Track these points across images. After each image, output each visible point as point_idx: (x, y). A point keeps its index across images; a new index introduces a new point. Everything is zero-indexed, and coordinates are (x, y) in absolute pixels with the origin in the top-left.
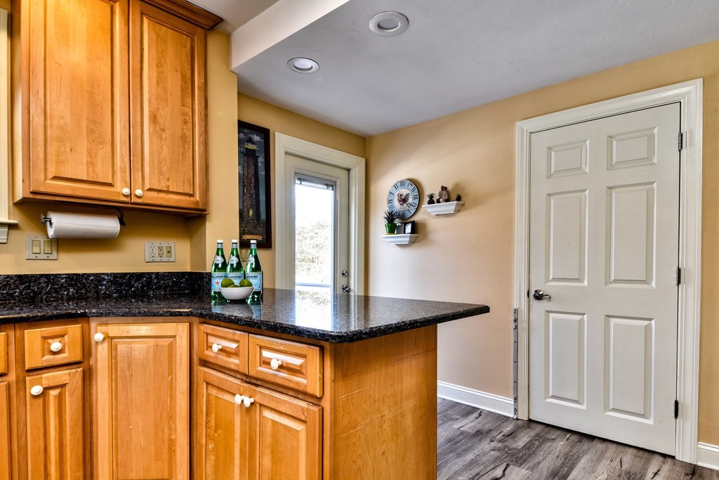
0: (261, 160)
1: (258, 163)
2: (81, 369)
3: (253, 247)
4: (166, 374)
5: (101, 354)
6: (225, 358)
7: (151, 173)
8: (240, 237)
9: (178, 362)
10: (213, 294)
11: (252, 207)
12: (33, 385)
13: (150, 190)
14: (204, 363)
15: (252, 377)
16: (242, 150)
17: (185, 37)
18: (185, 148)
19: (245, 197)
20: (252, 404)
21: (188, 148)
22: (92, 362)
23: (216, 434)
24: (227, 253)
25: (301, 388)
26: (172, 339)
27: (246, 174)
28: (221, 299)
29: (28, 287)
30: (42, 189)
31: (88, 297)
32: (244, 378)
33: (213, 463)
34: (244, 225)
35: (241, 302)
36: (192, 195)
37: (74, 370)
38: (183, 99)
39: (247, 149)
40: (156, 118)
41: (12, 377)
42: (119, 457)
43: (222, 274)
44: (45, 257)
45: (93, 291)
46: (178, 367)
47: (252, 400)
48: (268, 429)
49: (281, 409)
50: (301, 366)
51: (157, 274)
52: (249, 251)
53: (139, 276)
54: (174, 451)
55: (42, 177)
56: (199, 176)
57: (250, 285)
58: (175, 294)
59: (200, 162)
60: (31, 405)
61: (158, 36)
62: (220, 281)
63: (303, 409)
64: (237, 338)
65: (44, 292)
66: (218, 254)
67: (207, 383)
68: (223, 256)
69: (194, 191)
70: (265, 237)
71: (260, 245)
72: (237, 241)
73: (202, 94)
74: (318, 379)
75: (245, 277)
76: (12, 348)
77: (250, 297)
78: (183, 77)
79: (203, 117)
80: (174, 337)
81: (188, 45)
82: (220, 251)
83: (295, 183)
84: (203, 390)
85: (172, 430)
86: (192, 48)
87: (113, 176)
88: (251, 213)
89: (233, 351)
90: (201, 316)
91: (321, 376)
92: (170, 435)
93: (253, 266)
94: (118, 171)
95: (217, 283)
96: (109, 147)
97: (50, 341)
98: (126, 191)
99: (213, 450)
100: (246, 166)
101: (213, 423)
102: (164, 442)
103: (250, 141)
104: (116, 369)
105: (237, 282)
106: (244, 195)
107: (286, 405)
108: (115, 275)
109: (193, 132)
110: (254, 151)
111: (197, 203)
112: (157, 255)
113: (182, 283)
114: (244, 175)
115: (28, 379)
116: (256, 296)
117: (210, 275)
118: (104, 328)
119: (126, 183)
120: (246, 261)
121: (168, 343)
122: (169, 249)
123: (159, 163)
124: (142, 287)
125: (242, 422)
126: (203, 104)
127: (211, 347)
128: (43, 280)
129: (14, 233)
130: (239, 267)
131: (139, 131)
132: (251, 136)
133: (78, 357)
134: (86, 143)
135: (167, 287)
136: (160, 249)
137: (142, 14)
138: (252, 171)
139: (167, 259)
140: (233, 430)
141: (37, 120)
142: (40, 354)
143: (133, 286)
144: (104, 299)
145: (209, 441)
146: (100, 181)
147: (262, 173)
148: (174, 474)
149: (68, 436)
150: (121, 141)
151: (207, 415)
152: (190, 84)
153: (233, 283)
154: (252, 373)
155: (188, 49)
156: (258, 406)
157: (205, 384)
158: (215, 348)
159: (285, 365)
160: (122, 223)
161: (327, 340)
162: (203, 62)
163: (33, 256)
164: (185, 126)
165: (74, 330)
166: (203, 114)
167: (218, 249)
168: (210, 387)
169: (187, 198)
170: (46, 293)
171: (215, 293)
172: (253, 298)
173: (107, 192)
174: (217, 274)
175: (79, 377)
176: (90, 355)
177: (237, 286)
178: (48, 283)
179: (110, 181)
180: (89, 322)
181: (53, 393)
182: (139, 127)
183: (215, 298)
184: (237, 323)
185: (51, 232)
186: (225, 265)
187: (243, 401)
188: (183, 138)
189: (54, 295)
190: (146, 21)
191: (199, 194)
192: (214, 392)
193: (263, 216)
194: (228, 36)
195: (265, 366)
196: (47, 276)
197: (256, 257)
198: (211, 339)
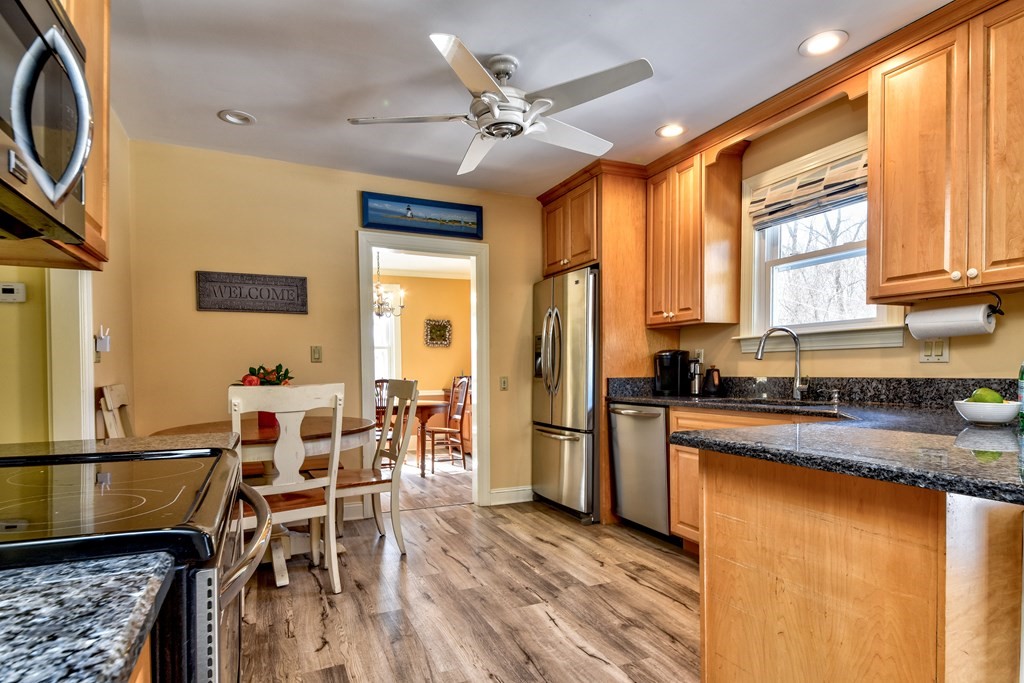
13: (995, 264)
30: (877, 294)
44: (936, 359)
98: (955, 274)
137: (988, 28)
146: (931, 270)
160: (997, 311)
163: (926, 359)
190: (993, 33)
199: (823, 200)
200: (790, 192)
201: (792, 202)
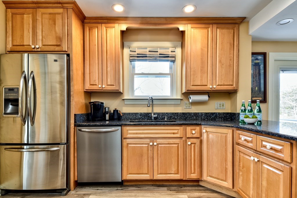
0: (262, 66)
1: (260, 67)
2: (199, 140)
3: (258, 103)
4: (224, 146)
5: (205, 136)
6: (247, 143)
7: (218, 80)
8: (252, 99)
9: (228, 142)
10: (240, 121)
11: (257, 86)
12: (188, 142)
13: (218, 85)
14: (238, 144)
15: (258, 151)
16: (253, 64)
17: (231, 30)
18: (230, 69)
19: (254, 82)
20: (258, 161)
21: (232, 69)
22: (202, 138)
23: (243, 170)
24: (246, 105)
25: (281, 158)
26: (226, 134)
27: (254, 73)
28: (244, 122)
29: (185, 116)
30: (189, 89)
31: (199, 120)
32: (255, 151)
33: (242, 179)
34: (253, 94)
35: (253, 124)
36: (232, 85)
37: (198, 140)
38: (230, 52)
39: (255, 63)
40: (221, 61)
41: (184, 139)
42: (210, 168)
43: (244, 113)
44: (188, 108)
45: (200, 118)
46: (228, 144)
47: (258, 159)
48: (265, 172)
49: (271, 165)
50: (281, 149)
51: (219, 113)
52: (256, 104)
53: (213, 114)
54: (227, 172)
55: (189, 86)
56: (235, 78)
57: (257, 118)
58: (225, 120)
59: (236, 73)
60: (188, 147)
61: (222, 33)
62: (243, 116)
63: (282, 166)
64: (252, 136)
65: (188, 117)
66: (242, 106)
67: (239, 151)
68: (245, 107)
69: (233, 84)
70: (263, 98)
71: (261, 102)
72: (250, 101)
73: (237, 47)
74: (289, 155)
75: (254, 115)
76: (184, 131)
77: (256, 123)
78: (230, 44)
79: (237, 56)
80: (227, 134)
81: (232, 32)
82: (243, 105)
83: (280, 73)
84: (237, 153)
85: (226, 164)
86: (234, 33)
87: (207, 83)
88: (257, 88)
89: (250, 141)
90: (237, 127)
91: (291, 155)
92: (226, 166)
93: (258, 111)
94: (209, 80)
95: (242, 117)
96: (206, 74)
97: (192, 131)
98: (211, 87)
99: (242, 175)
100: (254, 70)
101: (241, 165)
102: (223, 168)
103: (257, 59)
104: (209, 141)
105: (250, 116)
106: (253, 82)
107: (274, 163)
108: (206, 113)
109: (233, 62)
110: (258, 63)
111: (234, 87)
112: (219, 106)
113: (227, 116)
114: (253, 74)
115: (187, 140)
116: (259, 123)
117: (239, 114)
118: (205, 129)
119: (211, 84)
120: (255, 108)
121: (225, 136)
122: (223, 105)
123: (221, 76)
124: (214, 117)
125: (254, 167)
126: (237, 52)
127: (241, 139)
128: (188, 114)
129: (182, 101)
130: (251, 111)
131: (215, 67)
132: (257, 57)
133: (199, 136)
134: (200, 74)
135: (222, 117)
136: (220, 104)
137: (217, 28)
138: (257, 71)
139: (222, 108)
140: (250, 169)
141: (189, 70)
142: (190, 134)
143: (211, 117)
144: (203, 120)
145: (240, 172)
146: (204, 85)
147: (262, 71)
148: (227, 179)
149: (196, 158)
150: (210, 71)
151: (239, 162)
152: (233, 46)
153: (249, 117)
154: (258, 150)
155: (232, 34)
156: (261, 162)
157: (238, 151)
158: (243, 139)
159: (273, 148)
160: (209, 97)
161: (294, 140)
162: (238, 36)
163: (186, 108)
164: (230, 61)
165: (198, 128)
166: (237, 55)
167: (243, 104)
168: (240, 153)
169: (231, 86)
170: (189, 118)
171: (241, 120)
172: (258, 123)
173: (205, 88)
174: (242, 113)
175: (199, 142)
176: (202, 136)
177: (251, 118)
178: (189, 115)
179: (206, 84)
180: (201, 126)
181: (193, 145)
182: (215, 65)
183: (241, 122)
184: (252, 131)
185: (190, 101)
186: (245, 110)
187: (254, 159)
188: (230, 66)
189: (190, 118)
190: (218, 30)
191: (235, 84)
192: (242, 155)
193: (262, 89)
194: (248, 22)
195: (264, 148)
196: (189, 113)
197: (259, 107)
198: (241, 136)
199: (158, 58)
200: (146, 52)
201: (148, 56)
